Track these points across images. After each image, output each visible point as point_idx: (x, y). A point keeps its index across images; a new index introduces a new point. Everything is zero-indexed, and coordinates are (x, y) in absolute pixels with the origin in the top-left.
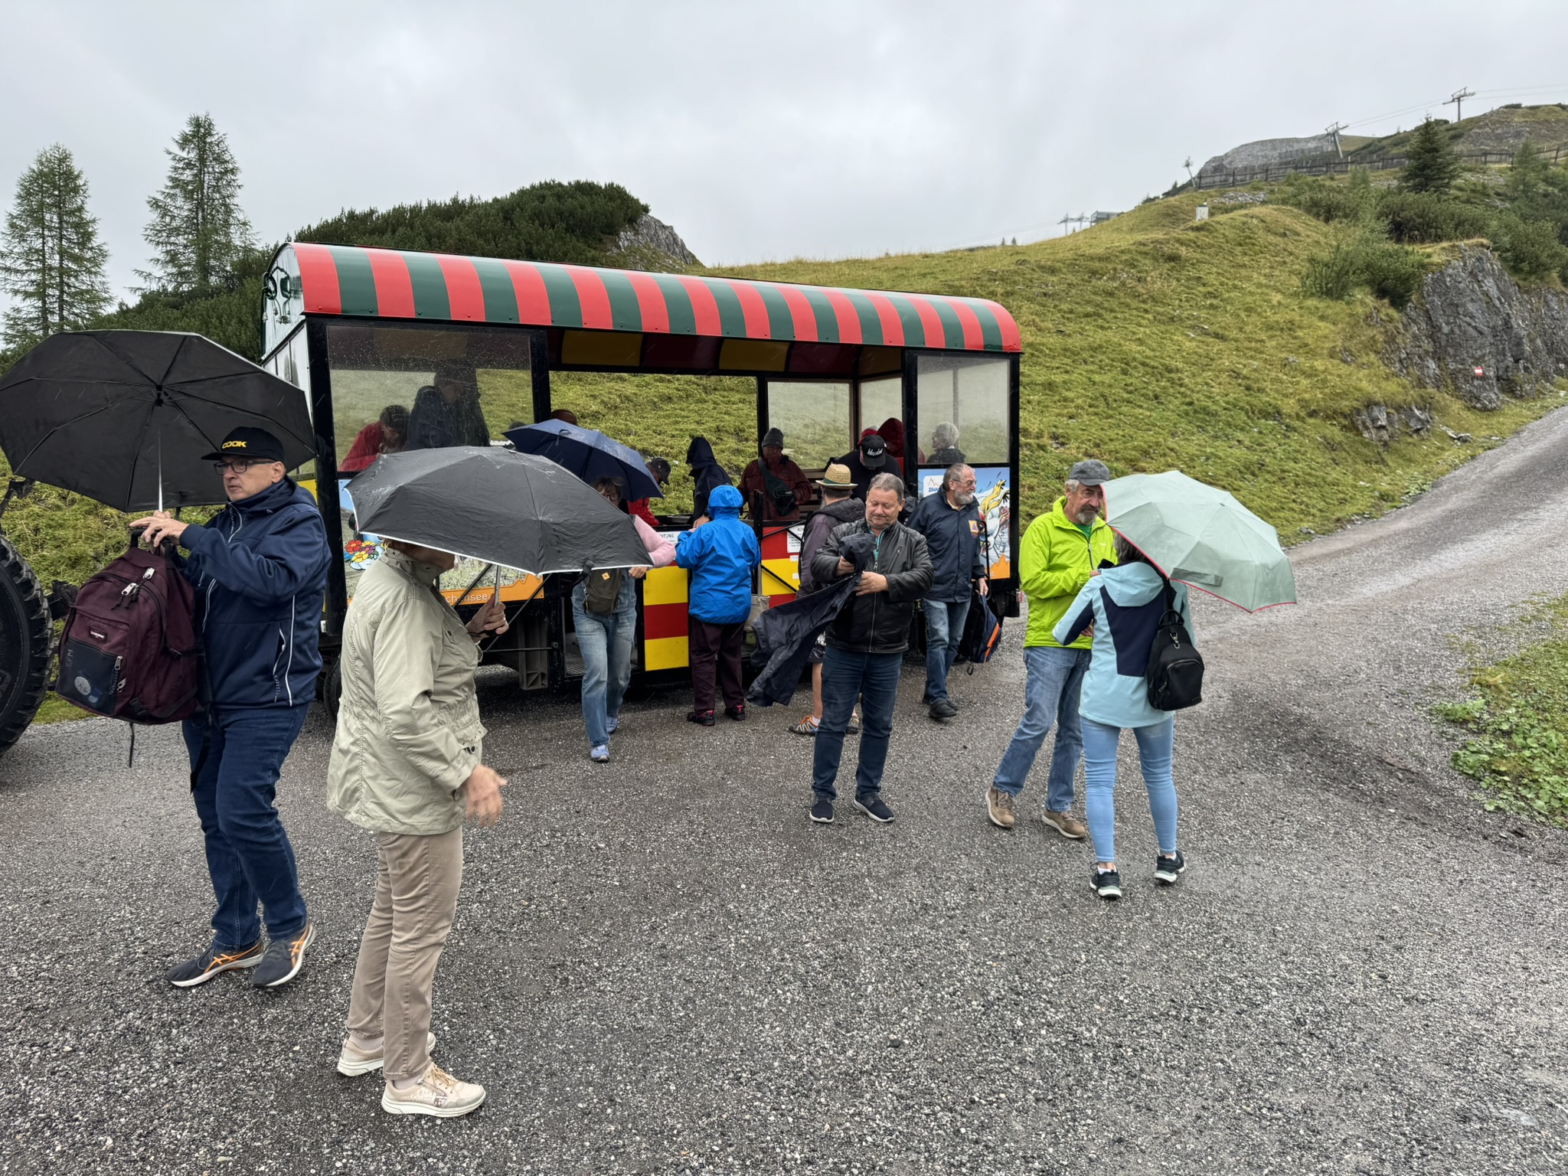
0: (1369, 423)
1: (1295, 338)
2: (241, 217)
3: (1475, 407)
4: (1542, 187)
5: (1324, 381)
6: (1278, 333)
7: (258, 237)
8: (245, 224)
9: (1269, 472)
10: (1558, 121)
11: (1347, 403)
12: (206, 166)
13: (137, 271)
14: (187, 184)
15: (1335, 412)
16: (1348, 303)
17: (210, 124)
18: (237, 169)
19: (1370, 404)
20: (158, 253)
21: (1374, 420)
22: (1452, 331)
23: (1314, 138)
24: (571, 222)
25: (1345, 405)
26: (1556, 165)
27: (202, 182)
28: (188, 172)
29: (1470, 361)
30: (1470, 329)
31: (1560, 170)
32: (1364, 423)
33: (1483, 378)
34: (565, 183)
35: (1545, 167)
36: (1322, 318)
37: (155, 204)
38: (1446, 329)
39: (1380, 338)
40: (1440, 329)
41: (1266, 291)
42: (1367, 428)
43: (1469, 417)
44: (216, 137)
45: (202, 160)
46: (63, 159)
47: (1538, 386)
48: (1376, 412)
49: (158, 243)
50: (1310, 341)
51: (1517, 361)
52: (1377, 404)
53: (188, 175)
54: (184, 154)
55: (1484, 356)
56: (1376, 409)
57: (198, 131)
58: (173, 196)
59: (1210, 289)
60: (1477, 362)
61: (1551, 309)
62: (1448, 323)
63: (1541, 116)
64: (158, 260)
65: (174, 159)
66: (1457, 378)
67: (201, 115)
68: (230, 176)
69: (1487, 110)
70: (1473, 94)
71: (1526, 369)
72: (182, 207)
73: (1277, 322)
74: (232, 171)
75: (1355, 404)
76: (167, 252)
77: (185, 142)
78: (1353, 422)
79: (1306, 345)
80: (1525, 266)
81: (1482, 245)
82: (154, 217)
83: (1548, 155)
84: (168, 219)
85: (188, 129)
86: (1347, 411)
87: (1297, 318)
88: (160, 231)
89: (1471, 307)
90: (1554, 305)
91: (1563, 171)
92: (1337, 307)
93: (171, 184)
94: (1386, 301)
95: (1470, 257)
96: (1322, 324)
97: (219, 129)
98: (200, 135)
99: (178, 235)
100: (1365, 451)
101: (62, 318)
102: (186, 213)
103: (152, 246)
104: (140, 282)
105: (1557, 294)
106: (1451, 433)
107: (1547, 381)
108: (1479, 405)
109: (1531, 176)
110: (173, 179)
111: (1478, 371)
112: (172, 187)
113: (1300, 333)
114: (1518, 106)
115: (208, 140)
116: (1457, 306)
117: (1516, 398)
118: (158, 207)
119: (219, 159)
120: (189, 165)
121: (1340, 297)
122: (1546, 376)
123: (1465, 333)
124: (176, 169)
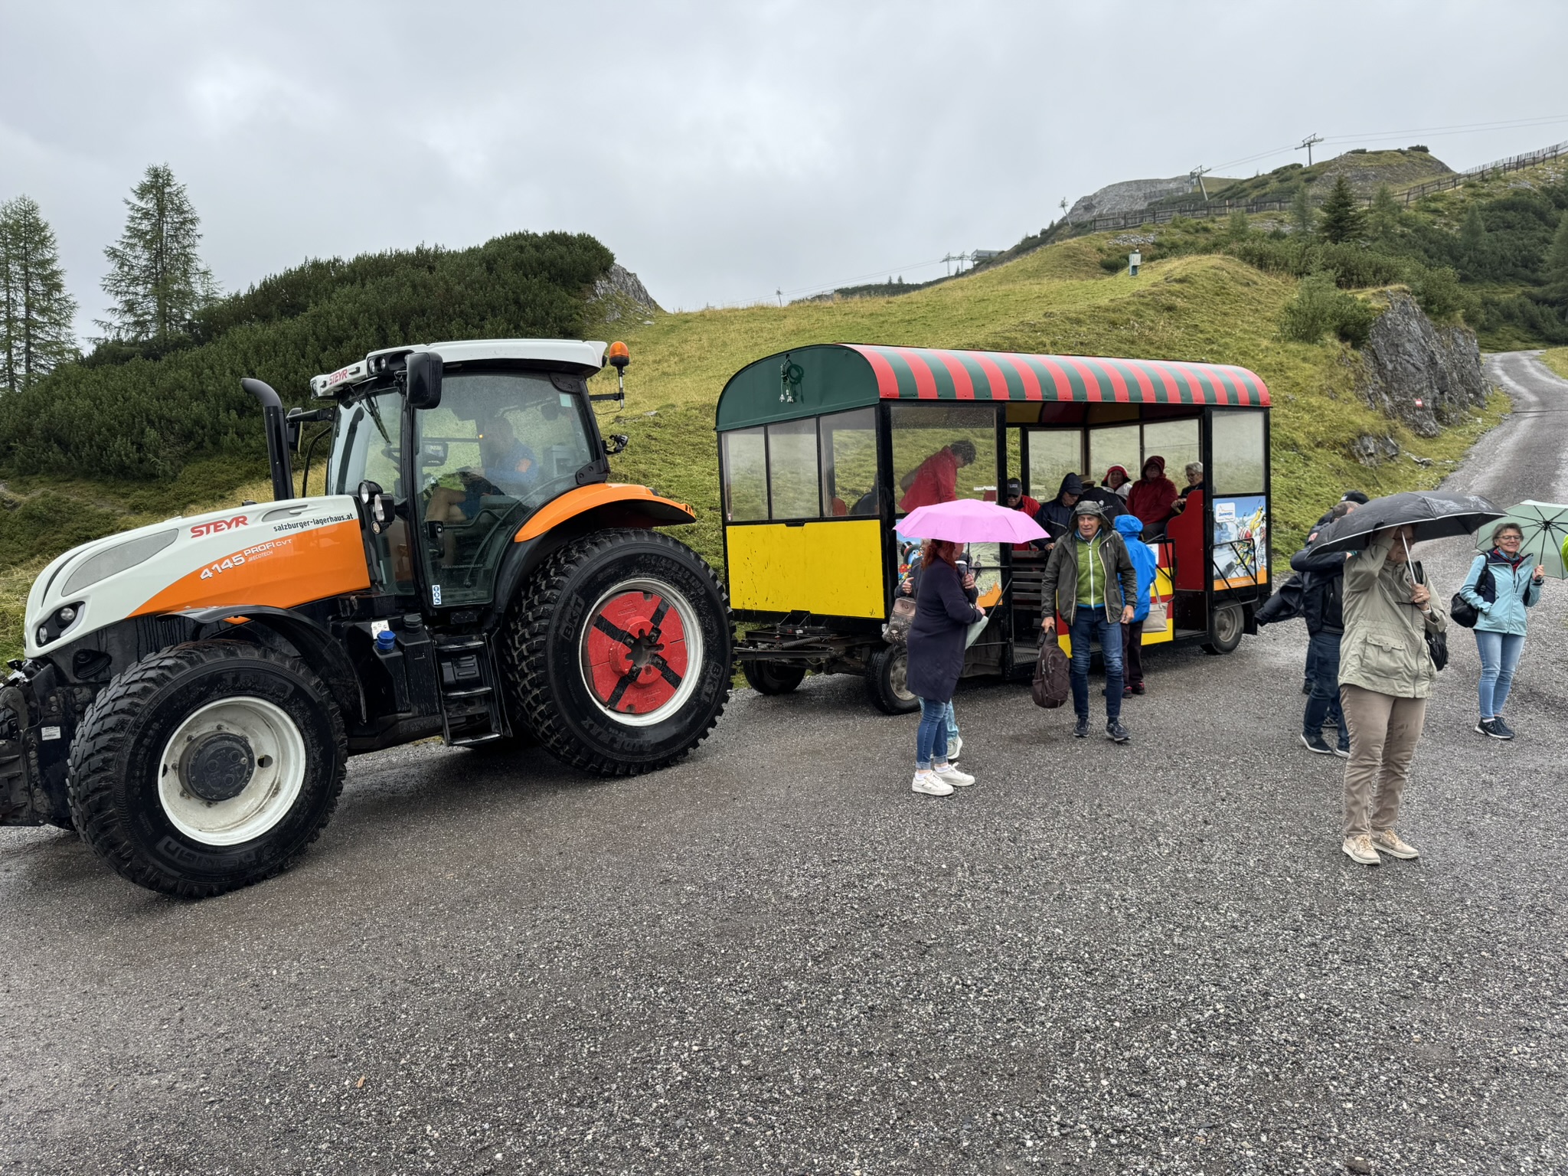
0: (1362, 452)
1: (1287, 378)
2: (202, 267)
3: (1419, 435)
4: (1399, 229)
5: (1322, 415)
6: (1272, 374)
7: (220, 286)
8: (205, 273)
9: (1307, 496)
10: (1399, 166)
11: (1343, 434)
12: (164, 216)
13: (98, 321)
14: (146, 233)
15: (1335, 442)
16: (1322, 346)
17: (169, 175)
18: (197, 219)
19: (1362, 435)
20: (117, 303)
21: (1366, 448)
22: (1395, 369)
23: (1175, 179)
24: (553, 272)
25: (1343, 436)
26: (1408, 207)
27: (161, 230)
28: (145, 222)
29: (1411, 394)
30: (1409, 366)
31: (1412, 212)
32: (1358, 451)
33: (1423, 408)
34: (540, 235)
35: (1400, 209)
36: (1304, 360)
37: (113, 254)
38: (1390, 367)
39: (1352, 376)
40: (1385, 367)
41: (1253, 336)
42: (1362, 456)
43: (1421, 444)
44: (175, 188)
45: (161, 210)
46: (31, 210)
47: (1461, 415)
48: (1366, 441)
49: (117, 293)
50: (1300, 381)
51: (1442, 393)
52: (1366, 435)
53: (145, 225)
54: (142, 204)
55: (1422, 389)
56: (1366, 439)
57: (157, 181)
58: (133, 246)
59: (1208, 336)
60: (1417, 395)
61: (1459, 346)
62: (1391, 361)
63: (1384, 160)
64: (115, 310)
65: (132, 209)
66: (1402, 409)
67: (159, 164)
68: (189, 226)
69: (1337, 155)
70: (1321, 140)
71: (1450, 399)
72: (141, 258)
73: (1270, 364)
74: (192, 222)
75: (1350, 435)
76: (127, 302)
77: (143, 192)
78: (1350, 451)
79: (1298, 384)
80: (1435, 307)
81: (1404, 291)
82: (112, 267)
83: (1400, 198)
84: (126, 269)
85: (146, 179)
86: (1345, 441)
87: (1285, 360)
88: (119, 281)
89: (1409, 347)
90: (1461, 342)
91: (1414, 213)
92: (1315, 350)
93: (128, 234)
94: (1349, 344)
95: (1397, 301)
96: (1306, 365)
97: (178, 180)
98: (158, 185)
99: (138, 284)
100: (1363, 475)
101: (29, 370)
102: (144, 263)
103: (111, 297)
104: (101, 333)
105: (1462, 332)
106: (1414, 458)
107: (1464, 409)
108: (1422, 433)
109: (1388, 219)
110: (129, 228)
111: (1419, 403)
112: (130, 237)
113: (1290, 374)
114: (1363, 152)
115: (167, 190)
116: (1397, 346)
117: (1444, 425)
118: (116, 256)
119: (180, 211)
120: (146, 215)
121: (1314, 342)
122: (1463, 405)
123: (1405, 369)
124: (133, 219)
